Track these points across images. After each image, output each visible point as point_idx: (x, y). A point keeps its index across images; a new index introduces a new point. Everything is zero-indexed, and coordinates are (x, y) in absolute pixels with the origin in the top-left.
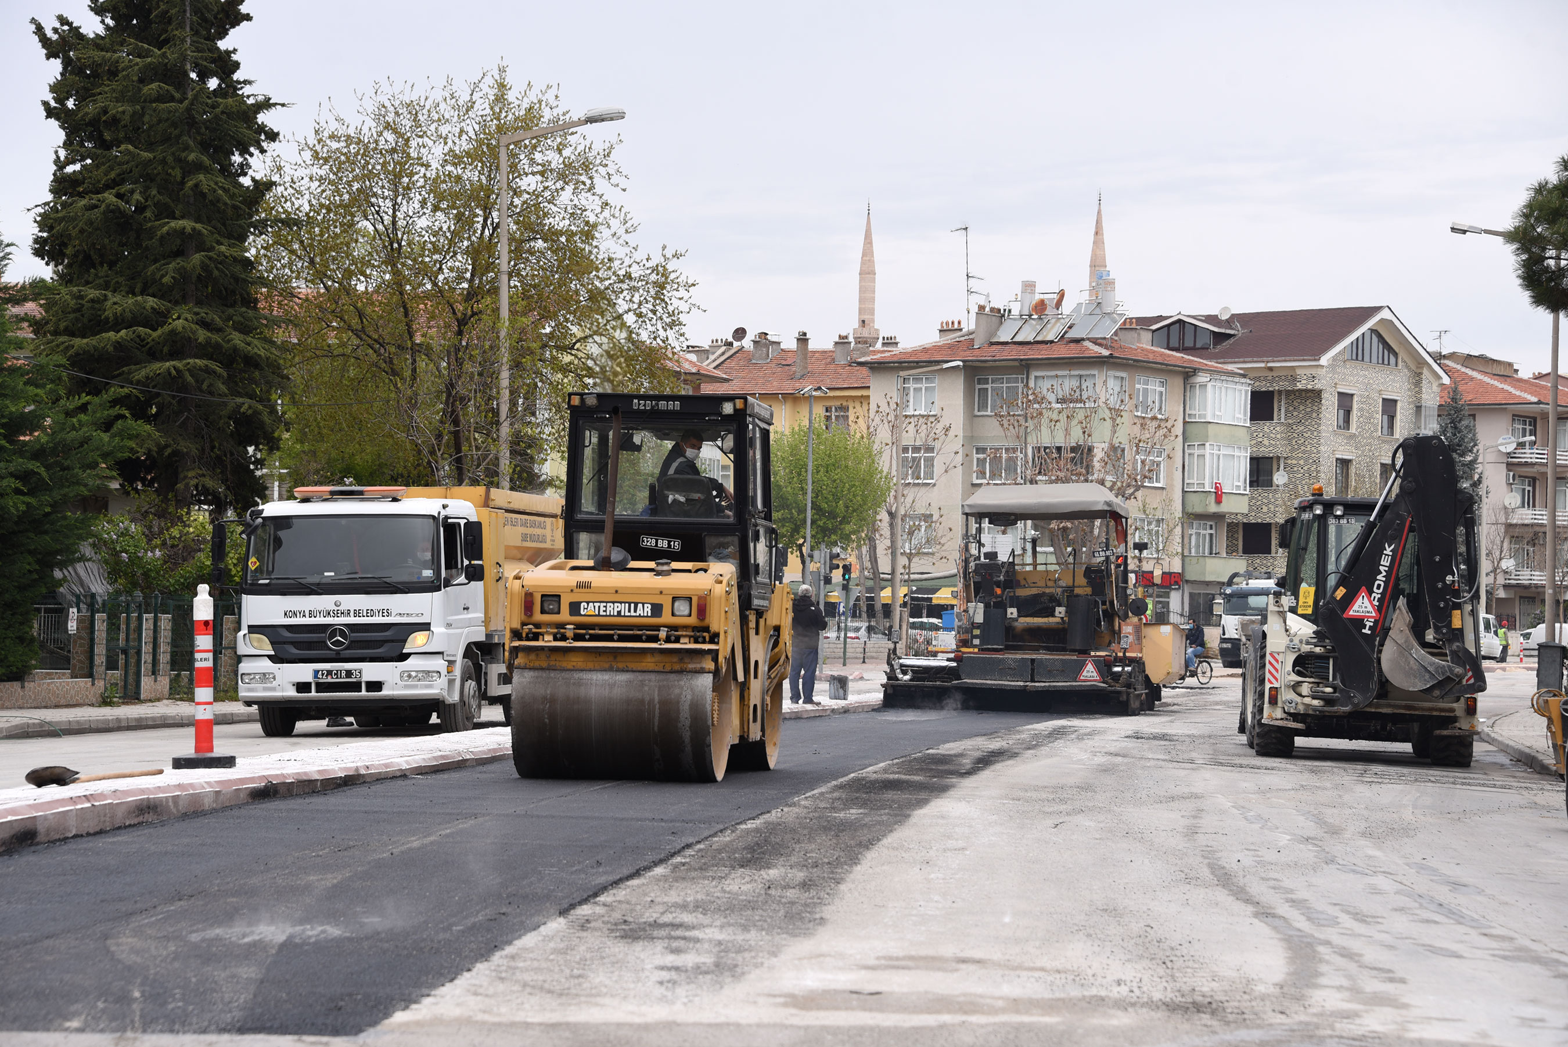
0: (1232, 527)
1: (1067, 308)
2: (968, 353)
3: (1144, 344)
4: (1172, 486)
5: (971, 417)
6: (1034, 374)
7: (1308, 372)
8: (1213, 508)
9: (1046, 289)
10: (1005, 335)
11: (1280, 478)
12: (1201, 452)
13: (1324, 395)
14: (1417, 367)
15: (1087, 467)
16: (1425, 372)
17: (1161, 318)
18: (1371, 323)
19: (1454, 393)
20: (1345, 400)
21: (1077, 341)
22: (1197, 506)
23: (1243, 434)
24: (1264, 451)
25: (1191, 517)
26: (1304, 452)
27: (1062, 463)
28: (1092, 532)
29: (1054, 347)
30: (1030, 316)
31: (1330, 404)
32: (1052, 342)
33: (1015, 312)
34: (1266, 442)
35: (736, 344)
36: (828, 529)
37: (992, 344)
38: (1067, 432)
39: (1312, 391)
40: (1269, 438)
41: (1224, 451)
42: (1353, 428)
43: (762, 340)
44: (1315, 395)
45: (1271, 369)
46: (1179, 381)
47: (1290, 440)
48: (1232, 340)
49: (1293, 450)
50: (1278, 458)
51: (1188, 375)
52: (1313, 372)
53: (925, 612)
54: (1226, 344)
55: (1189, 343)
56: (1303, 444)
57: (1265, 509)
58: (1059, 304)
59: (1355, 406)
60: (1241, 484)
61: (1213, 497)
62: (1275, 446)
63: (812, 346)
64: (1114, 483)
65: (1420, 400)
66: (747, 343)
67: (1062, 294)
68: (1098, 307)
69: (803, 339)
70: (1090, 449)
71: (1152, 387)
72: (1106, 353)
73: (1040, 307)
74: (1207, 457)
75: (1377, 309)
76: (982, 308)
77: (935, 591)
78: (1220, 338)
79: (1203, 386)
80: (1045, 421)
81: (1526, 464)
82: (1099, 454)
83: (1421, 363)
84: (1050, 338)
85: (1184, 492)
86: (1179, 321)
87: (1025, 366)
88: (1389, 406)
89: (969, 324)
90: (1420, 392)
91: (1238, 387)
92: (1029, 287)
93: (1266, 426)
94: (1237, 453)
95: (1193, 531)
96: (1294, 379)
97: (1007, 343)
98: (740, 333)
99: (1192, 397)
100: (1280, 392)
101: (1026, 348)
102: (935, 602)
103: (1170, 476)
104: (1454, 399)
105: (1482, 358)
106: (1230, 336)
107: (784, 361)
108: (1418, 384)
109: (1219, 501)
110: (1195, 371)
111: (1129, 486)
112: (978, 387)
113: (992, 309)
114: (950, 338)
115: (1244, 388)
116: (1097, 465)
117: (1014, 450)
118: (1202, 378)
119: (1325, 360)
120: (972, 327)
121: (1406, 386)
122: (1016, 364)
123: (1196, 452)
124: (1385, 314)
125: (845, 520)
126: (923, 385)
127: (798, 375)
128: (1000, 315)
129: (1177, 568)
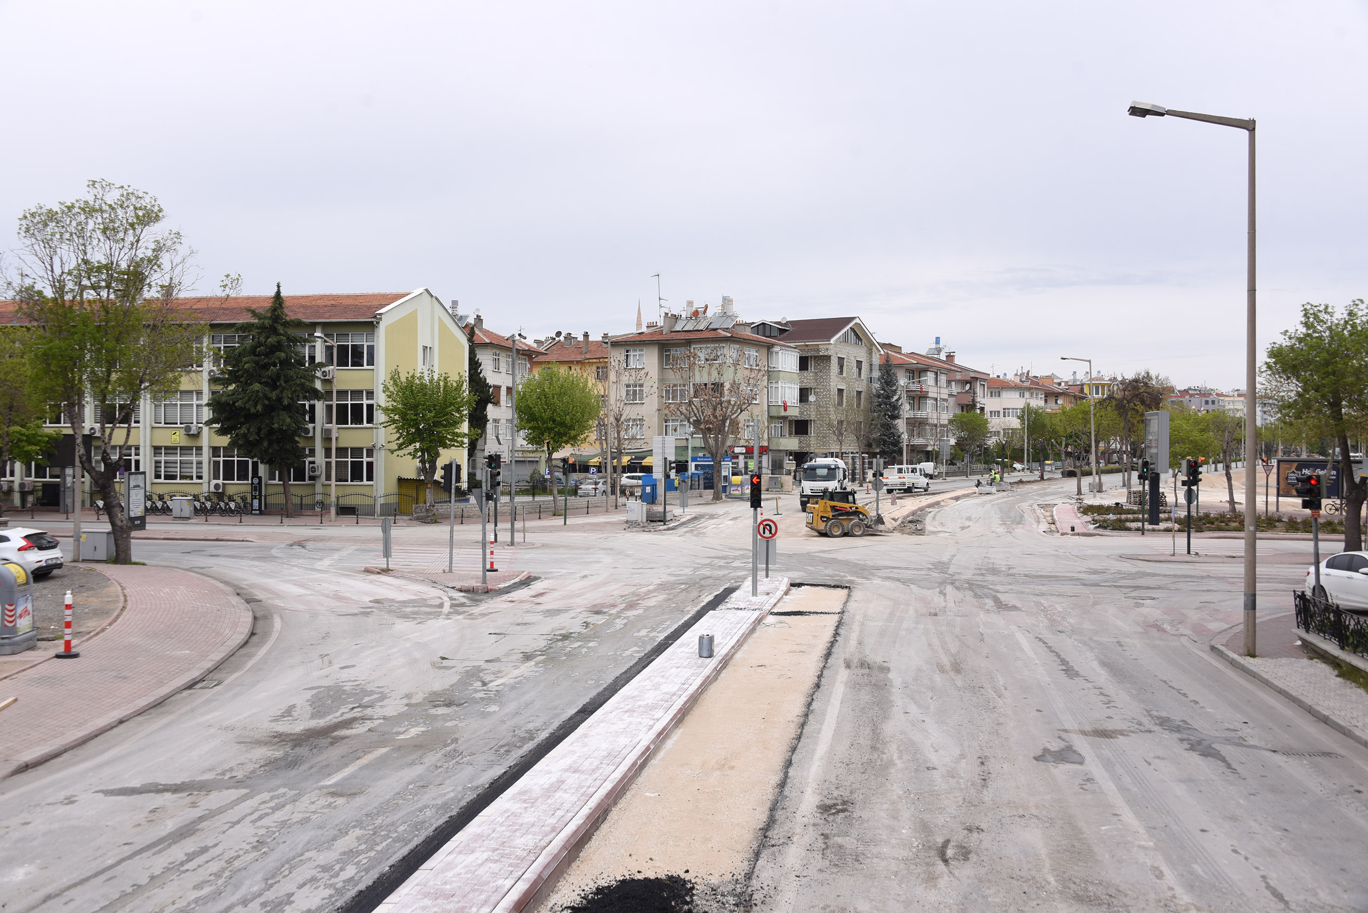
0: (790, 421)
1: (709, 313)
2: (660, 336)
3: (748, 333)
4: (763, 403)
5: (662, 369)
6: (693, 346)
7: (825, 347)
8: (783, 414)
9: (698, 305)
10: (678, 327)
11: (812, 398)
12: (776, 386)
13: (832, 358)
14: (870, 345)
15: (721, 393)
16: (874, 348)
17: (753, 323)
18: (851, 325)
19: (887, 358)
20: (841, 360)
21: (715, 330)
22: (774, 413)
23: (796, 376)
24: (804, 385)
25: (771, 418)
26: (823, 386)
27: (707, 391)
28: (724, 430)
29: (703, 333)
30: (691, 318)
31: (834, 362)
32: (702, 330)
33: (684, 316)
34: (805, 381)
35: (557, 339)
36: (561, 433)
37: (672, 332)
38: (709, 374)
39: (826, 356)
40: (807, 379)
41: (787, 385)
42: (844, 375)
43: (569, 337)
44: (828, 358)
45: (807, 345)
46: (765, 351)
47: (816, 380)
48: (788, 332)
49: (817, 385)
50: (811, 388)
51: (769, 347)
52: (827, 346)
53: (638, 470)
54: (785, 334)
55: (768, 334)
56: (823, 382)
57: (805, 413)
58: (705, 312)
59: (845, 364)
60: (795, 401)
61: (783, 408)
62: (810, 383)
63: (591, 339)
64: (736, 402)
65: (871, 361)
66: (562, 338)
67: (706, 307)
68: (725, 315)
69: (586, 335)
70: (722, 385)
71: (752, 353)
72: (729, 335)
73: (696, 313)
74: (780, 388)
75: (854, 318)
76: (666, 314)
77: (644, 458)
78: (782, 331)
79: (777, 353)
80: (697, 368)
81: (912, 391)
82: (727, 386)
83: (872, 344)
84: (700, 328)
85: (768, 406)
86: (763, 323)
87: (688, 343)
88: (859, 363)
89: (661, 323)
90: (872, 357)
91: (793, 353)
92: (690, 303)
93: (805, 373)
94: (793, 386)
95: (773, 425)
96: (818, 350)
97: (679, 331)
98: (559, 334)
99: (772, 358)
100: (811, 357)
101: (689, 333)
102: (643, 464)
103: (762, 398)
104: (887, 361)
105: (890, 345)
106: (787, 330)
107: (578, 346)
108: (871, 354)
109: (785, 410)
110: (773, 345)
111: (744, 403)
112: (665, 353)
113: (672, 315)
114: (651, 330)
115: (796, 354)
116: (726, 392)
117: (684, 386)
118: (776, 349)
119: (832, 341)
120: (662, 324)
121: (866, 355)
122: (684, 341)
123: (774, 385)
124: (857, 321)
125: (571, 427)
126: (638, 353)
127: (584, 352)
128: (676, 318)
129: (766, 444)
